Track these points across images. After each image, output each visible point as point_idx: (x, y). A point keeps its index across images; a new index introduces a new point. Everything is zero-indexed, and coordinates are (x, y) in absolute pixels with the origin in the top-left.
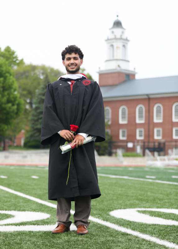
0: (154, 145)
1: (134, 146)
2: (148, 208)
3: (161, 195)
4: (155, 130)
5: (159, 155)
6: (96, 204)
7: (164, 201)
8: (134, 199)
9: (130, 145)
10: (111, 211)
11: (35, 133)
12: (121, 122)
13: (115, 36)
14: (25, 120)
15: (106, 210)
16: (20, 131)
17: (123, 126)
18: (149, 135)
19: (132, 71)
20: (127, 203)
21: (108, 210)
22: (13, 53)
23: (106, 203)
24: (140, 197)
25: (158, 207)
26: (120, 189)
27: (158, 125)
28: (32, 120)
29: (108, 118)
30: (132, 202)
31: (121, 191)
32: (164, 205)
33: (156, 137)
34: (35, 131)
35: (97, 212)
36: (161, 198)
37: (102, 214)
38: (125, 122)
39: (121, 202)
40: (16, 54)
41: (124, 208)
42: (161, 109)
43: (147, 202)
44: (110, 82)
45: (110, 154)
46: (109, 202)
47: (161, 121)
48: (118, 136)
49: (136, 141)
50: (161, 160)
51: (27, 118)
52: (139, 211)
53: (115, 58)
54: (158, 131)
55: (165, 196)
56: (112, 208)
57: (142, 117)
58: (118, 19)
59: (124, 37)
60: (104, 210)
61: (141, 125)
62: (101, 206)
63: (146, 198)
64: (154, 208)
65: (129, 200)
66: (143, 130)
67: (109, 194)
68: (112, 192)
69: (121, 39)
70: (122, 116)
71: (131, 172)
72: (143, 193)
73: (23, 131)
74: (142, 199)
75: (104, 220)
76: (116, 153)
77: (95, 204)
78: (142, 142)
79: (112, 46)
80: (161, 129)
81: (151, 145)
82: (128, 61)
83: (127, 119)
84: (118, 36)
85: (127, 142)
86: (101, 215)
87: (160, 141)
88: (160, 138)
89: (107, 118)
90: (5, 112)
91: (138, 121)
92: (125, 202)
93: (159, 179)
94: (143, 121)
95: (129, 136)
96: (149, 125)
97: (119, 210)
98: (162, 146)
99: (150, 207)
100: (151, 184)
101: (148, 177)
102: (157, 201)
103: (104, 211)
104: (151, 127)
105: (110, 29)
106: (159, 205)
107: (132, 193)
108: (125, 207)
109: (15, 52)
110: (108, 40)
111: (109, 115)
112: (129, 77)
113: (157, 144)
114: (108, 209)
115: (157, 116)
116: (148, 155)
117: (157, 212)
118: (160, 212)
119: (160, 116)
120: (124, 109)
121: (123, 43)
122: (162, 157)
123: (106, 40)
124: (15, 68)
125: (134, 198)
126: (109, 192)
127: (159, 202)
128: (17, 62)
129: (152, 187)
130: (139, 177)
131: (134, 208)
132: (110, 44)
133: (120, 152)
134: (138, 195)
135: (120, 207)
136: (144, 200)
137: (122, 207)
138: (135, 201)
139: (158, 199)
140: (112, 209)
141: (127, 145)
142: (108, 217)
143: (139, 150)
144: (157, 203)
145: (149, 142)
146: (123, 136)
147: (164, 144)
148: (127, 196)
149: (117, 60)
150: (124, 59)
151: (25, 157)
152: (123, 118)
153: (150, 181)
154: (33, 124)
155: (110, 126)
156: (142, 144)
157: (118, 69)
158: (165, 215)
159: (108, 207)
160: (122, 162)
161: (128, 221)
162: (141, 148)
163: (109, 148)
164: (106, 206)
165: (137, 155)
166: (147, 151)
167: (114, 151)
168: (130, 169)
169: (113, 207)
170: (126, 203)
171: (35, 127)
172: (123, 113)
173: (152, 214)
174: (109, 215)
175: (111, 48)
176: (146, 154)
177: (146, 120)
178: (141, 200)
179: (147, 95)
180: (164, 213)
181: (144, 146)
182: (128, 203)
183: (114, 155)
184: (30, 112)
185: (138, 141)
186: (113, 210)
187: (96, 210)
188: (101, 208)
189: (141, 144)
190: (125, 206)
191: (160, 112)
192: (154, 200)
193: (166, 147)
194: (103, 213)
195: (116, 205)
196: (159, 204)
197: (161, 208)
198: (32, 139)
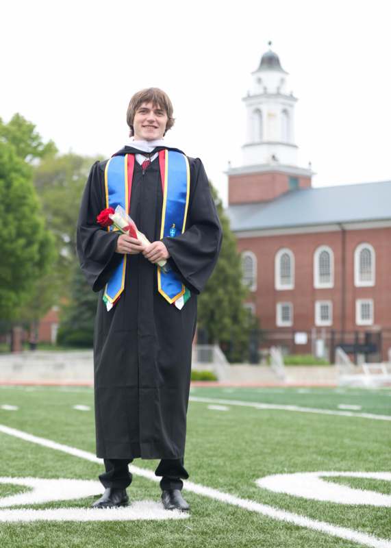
0: (357, 339)
1: (309, 340)
2: (345, 471)
3: (376, 445)
4: (359, 304)
5: (367, 361)
6: (225, 463)
7: (382, 457)
8: (314, 452)
9: (301, 338)
10: (258, 477)
11: (81, 313)
12: (280, 285)
13: (265, 89)
14: (59, 283)
15: (247, 477)
16: (49, 308)
17: (284, 294)
18: (344, 315)
19: (304, 170)
20: (297, 462)
21: (253, 475)
22: (31, 128)
23: (246, 461)
24: (325, 448)
25: (368, 470)
26: (279, 432)
27: (364, 292)
28: (75, 282)
29: (251, 278)
30: (307, 458)
31: (283, 435)
32: (382, 466)
33: (360, 321)
34: (83, 308)
35: (227, 479)
36: (375, 450)
37: (239, 484)
38: (289, 286)
39: (283, 458)
40: (36, 130)
41: (291, 472)
42: (370, 255)
43: (344, 459)
44: (254, 194)
45: (255, 359)
46: (253, 459)
47: (370, 283)
48: (273, 318)
49: (314, 330)
50: (372, 372)
51: (63, 278)
52: (324, 478)
53: (266, 139)
54: (364, 307)
55: (384, 447)
56: (260, 470)
57: (328, 274)
58: (271, 51)
59: (286, 90)
60: (242, 475)
61: (324, 293)
62: (236, 468)
63: (340, 450)
64: (358, 471)
65: (301, 455)
66: (329, 303)
67: (254, 442)
68: (260, 438)
69: (278, 94)
70: (282, 273)
71: (303, 396)
72: (332, 439)
73: (55, 309)
74: (331, 451)
75: (243, 497)
76: (268, 357)
77: (222, 464)
78: (327, 332)
79: (258, 111)
80: (370, 302)
81: (350, 338)
82: (295, 147)
83: (292, 279)
84: (272, 89)
85: (293, 330)
86: (236, 487)
87: (369, 329)
88: (369, 322)
89: (248, 278)
90: (12, 260)
91: (318, 284)
92: (291, 459)
93: (369, 411)
94: (329, 285)
95: (296, 318)
96: (345, 292)
97: (278, 476)
98: (373, 340)
99: (349, 470)
100: (351, 421)
101: (342, 406)
102: (365, 457)
103: (242, 477)
104: (349, 296)
105: (253, 73)
106: (372, 465)
107: (309, 440)
108: (292, 470)
109: (34, 126)
110: (249, 97)
111: (251, 270)
112: (297, 183)
113: (362, 336)
114: (251, 474)
115: (361, 272)
116: (342, 361)
117: (367, 479)
118: (374, 480)
119: (370, 272)
120: (285, 255)
121: (283, 104)
122: (375, 366)
123: (244, 99)
124: (36, 162)
125: (311, 450)
126: (255, 438)
127: (370, 458)
128: (40, 149)
129: (354, 428)
130: (322, 407)
131: (314, 471)
132: (253, 108)
133: (276, 354)
134: (321, 444)
135: (280, 469)
136: (336, 455)
137: (286, 469)
138: (314, 456)
139: (369, 452)
140: (260, 473)
141: (293, 340)
142: (252, 490)
143: (320, 348)
144: (365, 461)
145: (343, 332)
146: (285, 318)
147: (379, 334)
148: (297, 446)
149: (269, 143)
150: (285, 141)
151: (61, 366)
152: (285, 276)
153: (349, 414)
154: (79, 291)
155: (253, 297)
156: (329, 336)
157: (273, 164)
158: (385, 485)
159: (253, 469)
160: (282, 378)
161: (301, 499)
162: (326, 345)
163: (252, 347)
164: (247, 467)
165: (318, 362)
166: (340, 353)
167: (264, 352)
168: (302, 391)
169: (265, 469)
170: (292, 461)
171: (84, 299)
172: (285, 266)
173: (356, 484)
174: (255, 486)
175: (256, 116)
176: (337, 359)
177: (335, 281)
178: (329, 454)
179: (339, 224)
180: (383, 481)
181: (332, 340)
182: (299, 460)
183: (263, 361)
184: (70, 263)
185: (319, 329)
186: (264, 476)
187: (225, 474)
188: (236, 471)
189: (324, 335)
190: (292, 467)
191: (370, 263)
192: (359, 455)
193: (384, 343)
194: (240, 481)
195: (270, 466)
196: (371, 462)
197: (375, 470)
198: (76, 327)
